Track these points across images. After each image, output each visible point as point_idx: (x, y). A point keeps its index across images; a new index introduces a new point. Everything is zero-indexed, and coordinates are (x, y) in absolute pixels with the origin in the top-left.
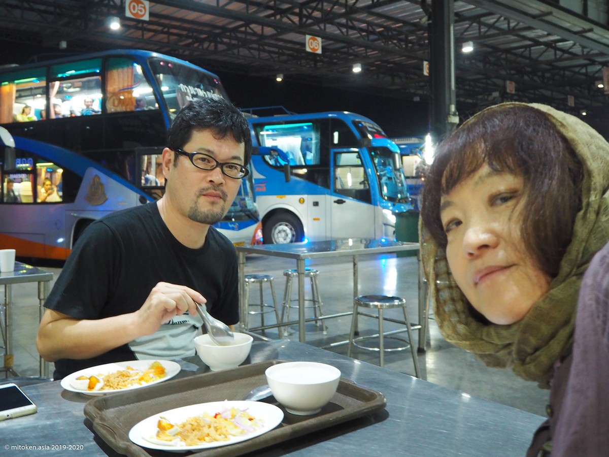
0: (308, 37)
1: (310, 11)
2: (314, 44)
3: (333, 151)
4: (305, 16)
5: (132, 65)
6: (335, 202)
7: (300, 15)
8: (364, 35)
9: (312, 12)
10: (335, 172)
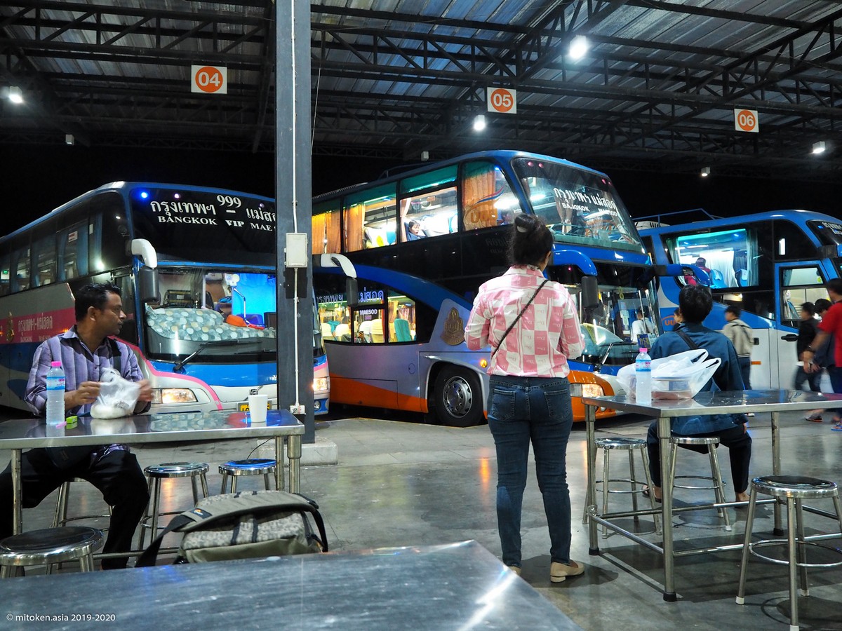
0: (737, 111)
1: (738, 75)
2: (747, 120)
3: (777, 266)
4: (732, 84)
5: (493, 169)
6: (783, 338)
7: (725, 83)
8: (827, 101)
9: (742, 77)
10: (782, 295)
